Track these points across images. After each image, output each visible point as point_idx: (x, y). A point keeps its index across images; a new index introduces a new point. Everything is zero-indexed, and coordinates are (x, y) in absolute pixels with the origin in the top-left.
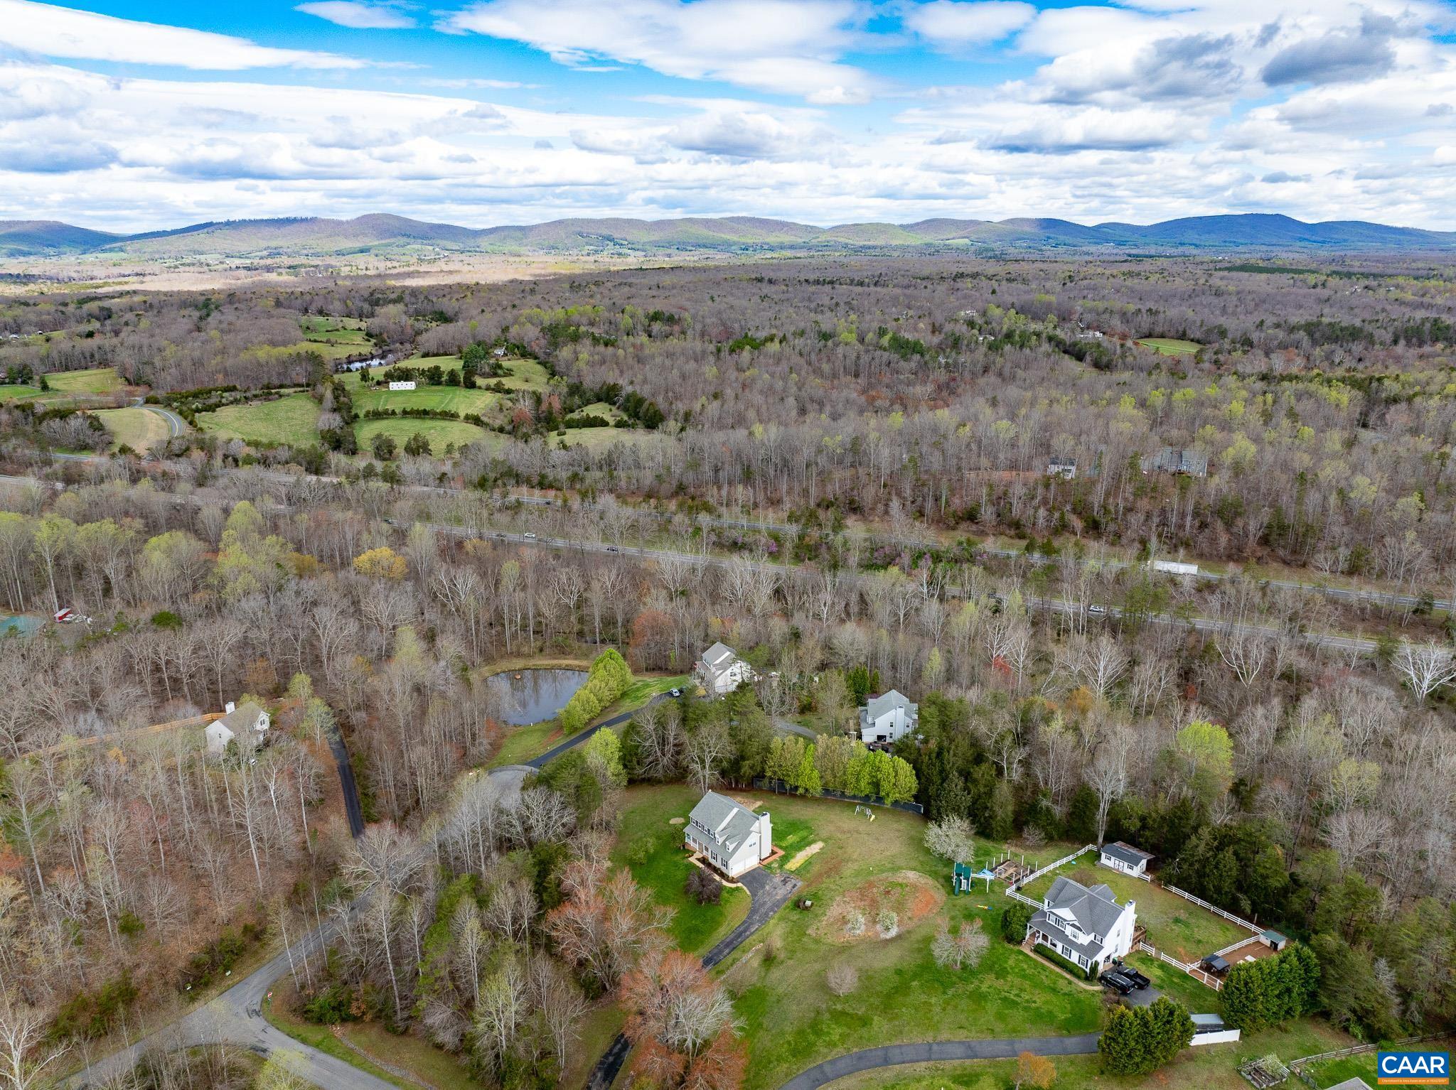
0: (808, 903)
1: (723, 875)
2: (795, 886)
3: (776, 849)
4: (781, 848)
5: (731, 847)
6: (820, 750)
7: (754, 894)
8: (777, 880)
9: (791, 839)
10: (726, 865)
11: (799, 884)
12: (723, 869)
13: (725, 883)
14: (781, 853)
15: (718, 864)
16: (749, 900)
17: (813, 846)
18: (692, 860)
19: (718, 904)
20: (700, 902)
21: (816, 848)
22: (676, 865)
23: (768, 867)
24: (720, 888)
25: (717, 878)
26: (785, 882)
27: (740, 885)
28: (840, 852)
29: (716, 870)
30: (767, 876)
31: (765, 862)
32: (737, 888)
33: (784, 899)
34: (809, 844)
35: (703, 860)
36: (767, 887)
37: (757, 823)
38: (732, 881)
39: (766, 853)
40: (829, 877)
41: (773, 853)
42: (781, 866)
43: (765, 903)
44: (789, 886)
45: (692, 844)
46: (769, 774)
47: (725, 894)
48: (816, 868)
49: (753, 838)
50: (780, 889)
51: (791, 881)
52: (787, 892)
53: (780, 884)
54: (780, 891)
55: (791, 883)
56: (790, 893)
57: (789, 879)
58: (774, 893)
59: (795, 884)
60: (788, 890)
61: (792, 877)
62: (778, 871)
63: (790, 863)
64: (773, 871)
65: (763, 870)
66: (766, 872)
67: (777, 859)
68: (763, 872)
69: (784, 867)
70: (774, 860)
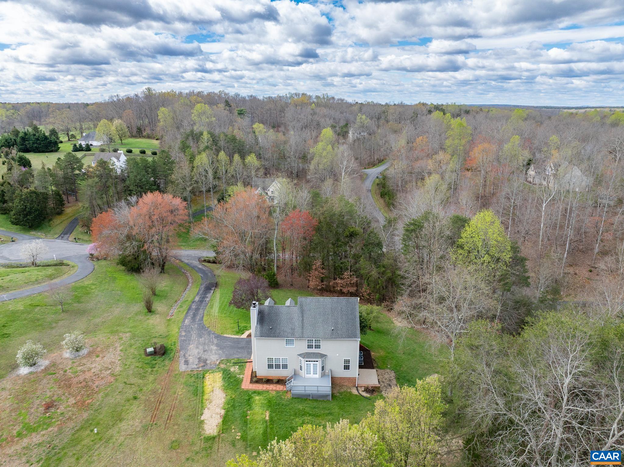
7: (219, 337)
8: (213, 358)
26: (203, 361)
33: (183, 347)
34: (226, 420)
36: (214, 348)
41: (253, 378)
42: (225, 371)
43: (200, 336)
44: (193, 360)
50: (199, 353)
51: (196, 365)
52: (188, 354)
53: (204, 357)
54: (197, 352)
55: (193, 363)
56: (184, 355)
57: (201, 365)
58: (201, 347)
59: (188, 365)
60: (189, 356)
61: (200, 370)
62: (222, 365)
63: (220, 379)
64: (227, 363)
65: (239, 358)
66: (234, 358)
67: (241, 376)
68: (237, 357)
69: (221, 373)
70: (243, 373)
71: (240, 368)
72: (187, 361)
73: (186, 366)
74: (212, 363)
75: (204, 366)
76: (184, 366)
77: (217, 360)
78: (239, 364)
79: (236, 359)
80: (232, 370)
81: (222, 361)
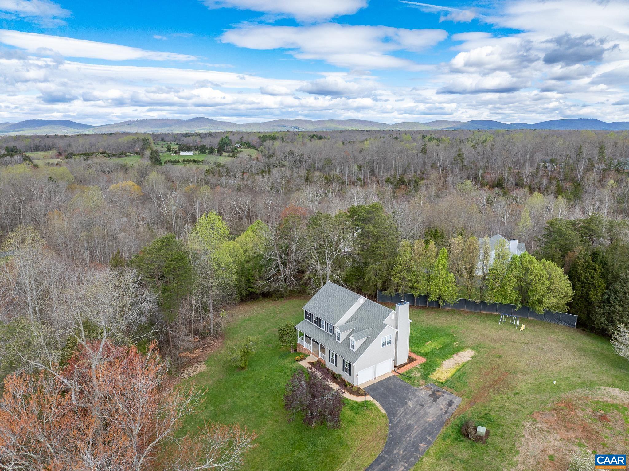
0: (481, 430)
1: (345, 385)
2: (450, 403)
3: (414, 356)
4: (421, 354)
5: (358, 344)
6: (456, 251)
7: (391, 413)
8: (423, 393)
9: (430, 346)
10: (348, 368)
11: (457, 401)
12: (345, 376)
13: (347, 395)
14: (421, 360)
15: (338, 369)
16: (385, 421)
17: (461, 354)
18: (304, 364)
19: (336, 426)
20: (307, 421)
21: (466, 356)
22: (282, 370)
23: (408, 376)
24: (340, 401)
25: (335, 387)
26: (434, 396)
27: (369, 398)
28: (499, 361)
29: (335, 377)
30: (408, 387)
31: (402, 370)
32: (366, 404)
33: (440, 423)
34: (456, 351)
35: (319, 365)
36: (410, 404)
37: (392, 315)
38: (358, 392)
39: (403, 358)
40: (497, 391)
41: (411, 360)
42: (425, 376)
43: (409, 428)
44: (442, 403)
45: (305, 344)
46: (396, 280)
47: (347, 412)
48: (475, 380)
49: (386, 334)
50: (430, 407)
51: (443, 396)
52: (441, 412)
53: (429, 400)
54: (430, 409)
55: (445, 399)
56: (446, 412)
57: (440, 393)
58: (422, 412)
59: (451, 401)
60: (442, 409)
61: (444, 390)
62: (422, 382)
63: (436, 372)
64: (415, 381)
65: (400, 380)
66: (405, 382)
67: (418, 366)
68: (401, 382)
69: (429, 376)
70: (414, 368)
71: (411, 372)
72: (448, 405)
73: (453, 400)
74: (428, 389)
75: (438, 391)
76: (455, 401)
77: (421, 390)
78: (408, 375)
79: (405, 381)
80: (419, 375)
81: (419, 386)
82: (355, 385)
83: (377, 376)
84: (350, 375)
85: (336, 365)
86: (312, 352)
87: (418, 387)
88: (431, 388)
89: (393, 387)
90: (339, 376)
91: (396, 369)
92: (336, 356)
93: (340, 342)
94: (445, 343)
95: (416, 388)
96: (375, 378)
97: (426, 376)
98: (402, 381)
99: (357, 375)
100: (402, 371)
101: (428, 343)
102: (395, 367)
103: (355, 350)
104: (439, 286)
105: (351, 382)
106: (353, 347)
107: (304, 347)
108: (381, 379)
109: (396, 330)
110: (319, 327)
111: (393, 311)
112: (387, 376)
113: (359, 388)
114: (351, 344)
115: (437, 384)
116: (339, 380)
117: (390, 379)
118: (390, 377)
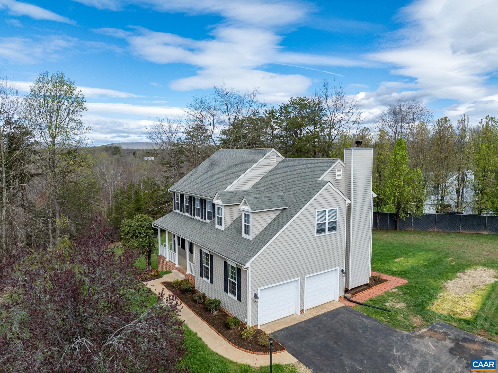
1: (226, 324)
5: (258, 223)
8: (430, 345)
9: (404, 262)
10: (235, 281)
12: (228, 302)
15: (214, 289)
17: (471, 272)
21: (483, 275)
26: (465, 353)
27: (283, 358)
29: (207, 308)
30: (385, 332)
38: (254, 341)
41: (376, 280)
45: (167, 254)
53: (456, 363)
57: (477, 346)
61: (481, 338)
62: (417, 320)
63: (439, 300)
64: (399, 318)
65: (362, 316)
66: (376, 320)
67: (395, 291)
68: (364, 320)
69: (428, 308)
70: (386, 293)
71: (383, 299)
74: (439, 336)
77: (421, 336)
78: (377, 306)
79: (374, 317)
80: (402, 305)
81: (412, 328)
82: (250, 324)
83: (307, 306)
84: (239, 299)
85: (212, 282)
86: (177, 265)
87: (412, 331)
88: (445, 334)
89: (347, 330)
90: (217, 304)
91: (348, 296)
92: (211, 257)
93: (222, 228)
94: (430, 259)
95: (405, 333)
96: (302, 311)
97: (420, 308)
98: (368, 317)
99: (256, 297)
100: (362, 297)
101: (399, 260)
102: (347, 291)
103: (251, 237)
104: (399, 187)
105: (240, 318)
106: (247, 232)
107: (167, 260)
108: (314, 314)
109: (348, 202)
110: (192, 217)
111: (339, 160)
112: (331, 308)
113: (259, 332)
114: (243, 224)
115: (455, 324)
116: (215, 313)
117: (338, 314)
118: (338, 310)
